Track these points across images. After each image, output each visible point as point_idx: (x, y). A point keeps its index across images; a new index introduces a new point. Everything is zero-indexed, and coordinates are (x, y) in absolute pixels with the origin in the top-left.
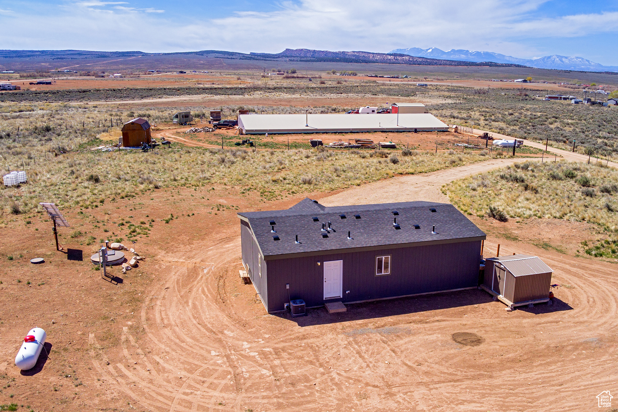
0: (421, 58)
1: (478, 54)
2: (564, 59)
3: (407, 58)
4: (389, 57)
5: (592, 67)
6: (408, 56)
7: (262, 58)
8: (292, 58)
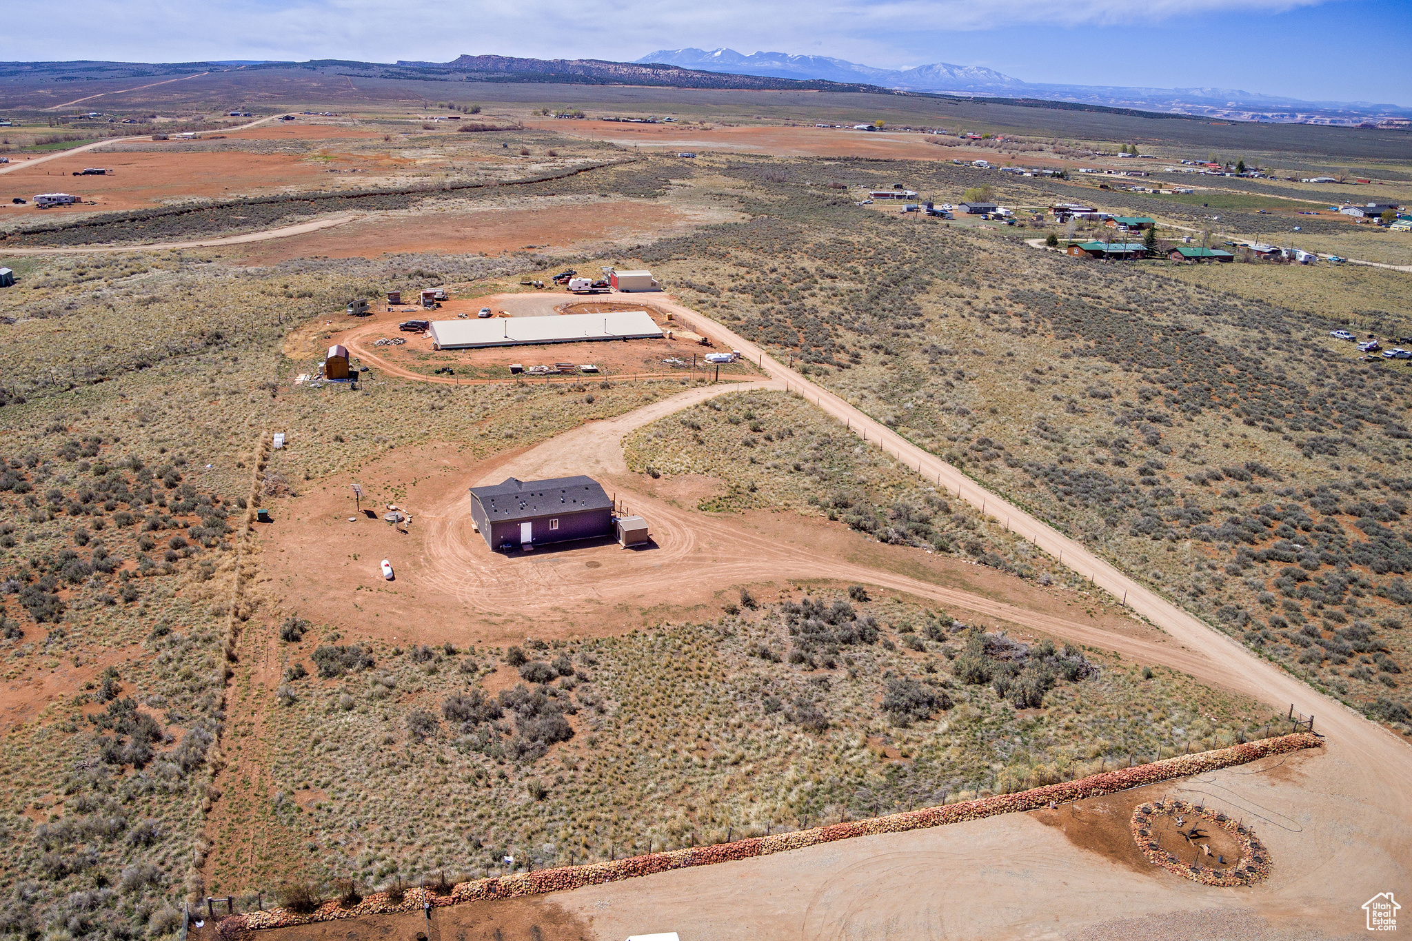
0: (700, 71)
1: (804, 60)
2: (956, 71)
3: (675, 72)
4: (644, 71)
5: (1005, 86)
6: (677, 68)
7: (419, 75)
8: (472, 75)
